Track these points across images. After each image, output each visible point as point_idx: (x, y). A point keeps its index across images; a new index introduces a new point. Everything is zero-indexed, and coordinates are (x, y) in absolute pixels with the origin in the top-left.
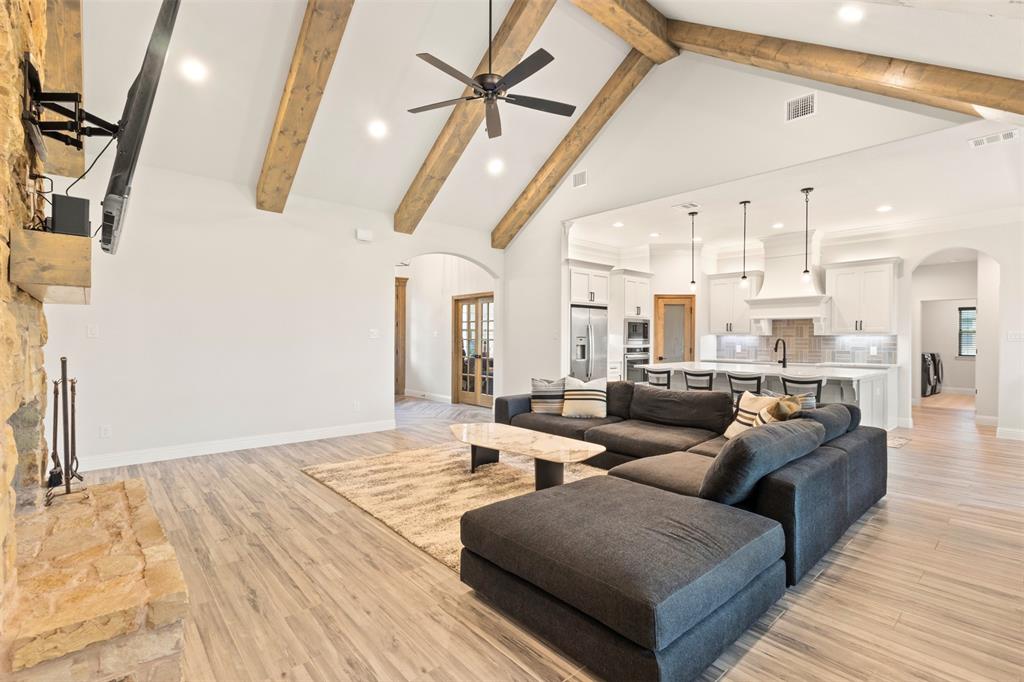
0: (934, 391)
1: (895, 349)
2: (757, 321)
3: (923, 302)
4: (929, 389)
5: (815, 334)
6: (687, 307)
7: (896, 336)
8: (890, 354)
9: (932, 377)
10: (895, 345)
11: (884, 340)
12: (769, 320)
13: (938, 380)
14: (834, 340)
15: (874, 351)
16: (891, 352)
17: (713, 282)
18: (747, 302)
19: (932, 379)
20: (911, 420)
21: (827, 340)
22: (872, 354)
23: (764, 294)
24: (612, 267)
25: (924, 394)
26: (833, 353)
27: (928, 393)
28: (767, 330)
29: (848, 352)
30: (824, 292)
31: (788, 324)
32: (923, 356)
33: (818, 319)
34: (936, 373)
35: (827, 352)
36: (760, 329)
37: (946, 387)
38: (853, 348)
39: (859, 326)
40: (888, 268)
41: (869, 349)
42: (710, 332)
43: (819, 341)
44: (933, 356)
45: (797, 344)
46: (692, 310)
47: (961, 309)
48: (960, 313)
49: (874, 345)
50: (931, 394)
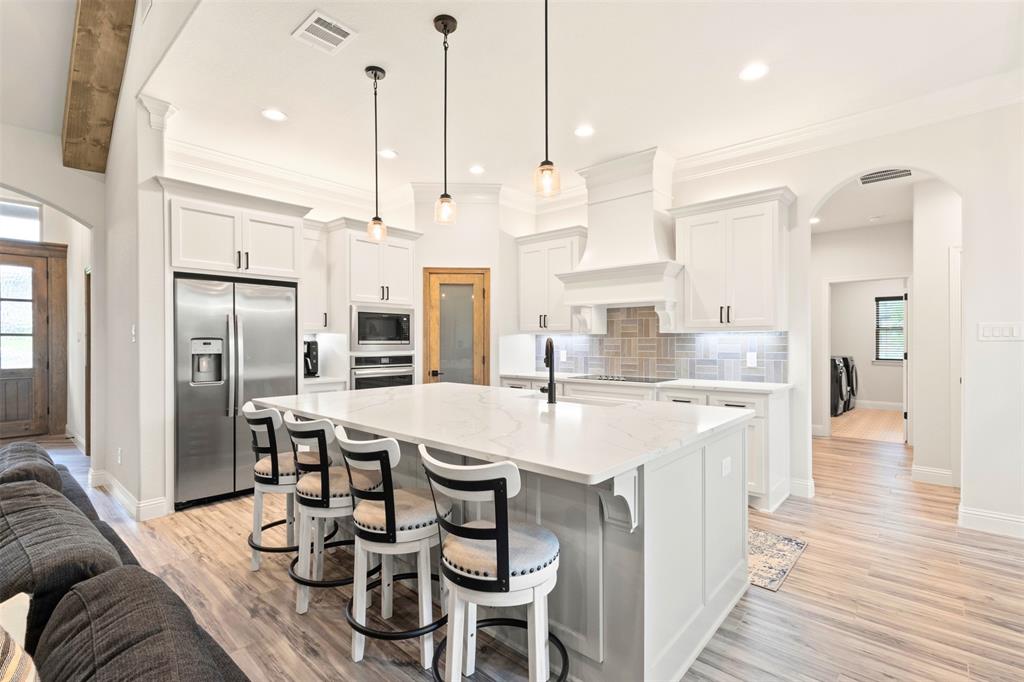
0: (847, 408)
1: (785, 357)
2: (577, 310)
3: (831, 285)
4: (841, 404)
5: (661, 332)
6: (477, 288)
7: (786, 333)
8: (777, 365)
9: (845, 388)
10: (785, 348)
11: (767, 340)
12: (599, 307)
13: (852, 392)
14: (693, 341)
15: (752, 360)
16: (777, 363)
17: (524, 248)
18: (561, 277)
19: (844, 392)
20: (811, 483)
21: (684, 341)
22: (749, 365)
23: (589, 262)
24: (308, 210)
25: (834, 412)
26: (692, 364)
27: (840, 411)
28: (597, 325)
29: (714, 362)
30: (673, 257)
31: (628, 316)
32: (833, 361)
33: (662, 304)
34: (850, 383)
35: (682, 361)
36: (583, 323)
37: (861, 401)
38: (720, 354)
39: (725, 315)
40: (771, 208)
41: (744, 356)
42: (519, 330)
43: (672, 341)
44: (845, 360)
45: (641, 348)
46: (484, 293)
47: (878, 300)
48: (878, 305)
49: (751, 351)
50: (844, 411)
